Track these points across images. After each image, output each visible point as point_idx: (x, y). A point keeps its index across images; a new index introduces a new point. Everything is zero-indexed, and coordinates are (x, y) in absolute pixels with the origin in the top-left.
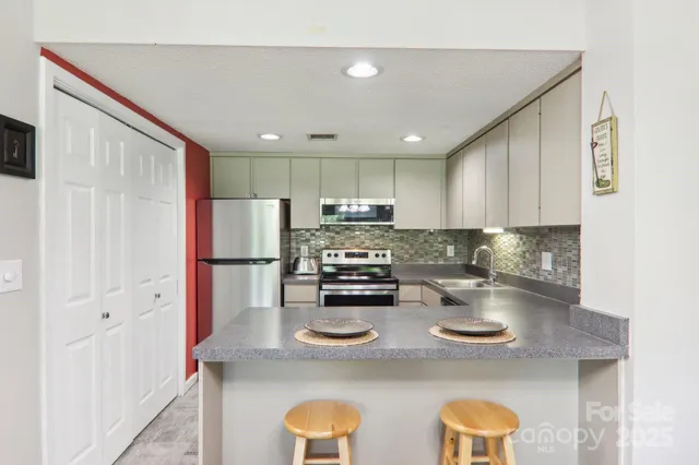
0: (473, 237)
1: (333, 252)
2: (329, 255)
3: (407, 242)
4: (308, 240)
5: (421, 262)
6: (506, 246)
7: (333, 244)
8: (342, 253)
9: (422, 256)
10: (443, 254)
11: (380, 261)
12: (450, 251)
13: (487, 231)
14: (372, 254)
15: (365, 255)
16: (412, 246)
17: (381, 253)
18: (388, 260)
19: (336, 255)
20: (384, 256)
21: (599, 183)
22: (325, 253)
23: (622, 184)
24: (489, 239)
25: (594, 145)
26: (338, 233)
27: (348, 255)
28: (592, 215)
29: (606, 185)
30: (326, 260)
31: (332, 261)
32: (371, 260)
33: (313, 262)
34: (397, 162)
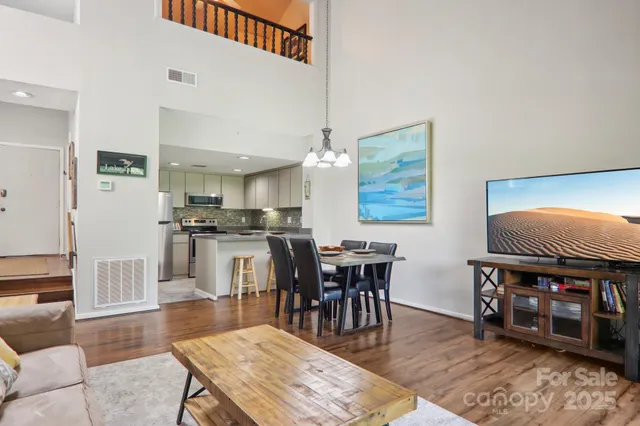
0: (257, 213)
1: (188, 220)
2: (186, 221)
6: (272, 215)
7: (188, 216)
8: (193, 221)
9: (230, 222)
10: (240, 221)
11: (212, 224)
12: (244, 220)
13: (264, 210)
14: (208, 221)
15: (204, 222)
17: (212, 220)
18: (216, 224)
19: (190, 221)
20: (214, 222)
22: (184, 220)
23: (312, 197)
24: (264, 213)
25: (305, 187)
27: (196, 221)
28: (305, 205)
29: (307, 197)
30: (184, 224)
31: (188, 224)
32: (207, 224)
33: (178, 224)
34: (223, 177)
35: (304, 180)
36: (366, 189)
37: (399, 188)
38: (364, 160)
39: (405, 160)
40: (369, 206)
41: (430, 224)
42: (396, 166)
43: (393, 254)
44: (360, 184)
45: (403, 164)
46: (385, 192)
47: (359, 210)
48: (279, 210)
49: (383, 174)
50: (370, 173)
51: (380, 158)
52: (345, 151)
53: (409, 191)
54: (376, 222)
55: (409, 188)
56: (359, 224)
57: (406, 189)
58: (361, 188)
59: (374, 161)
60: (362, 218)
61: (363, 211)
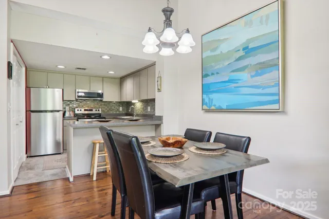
0: (128, 104)
1: (79, 109)
2: (78, 110)
3: (106, 106)
4: (69, 105)
5: (111, 112)
6: (138, 105)
7: (79, 106)
8: (83, 110)
9: (111, 111)
10: (118, 110)
11: (97, 112)
12: (121, 109)
13: (133, 102)
14: (94, 110)
15: (92, 110)
16: (108, 107)
17: (97, 109)
18: (100, 112)
19: (81, 110)
20: (99, 110)
21: (158, 89)
22: (76, 109)
23: (162, 90)
24: (134, 104)
25: (157, 81)
26: (81, 102)
27: (85, 110)
28: (158, 97)
29: (159, 90)
30: (77, 112)
31: (79, 112)
32: (94, 112)
33: (71, 113)
34: (104, 79)
35: (157, 76)
36: (210, 80)
37: (244, 76)
38: (207, 54)
39: (251, 46)
40: (213, 96)
41: (283, 112)
42: (242, 53)
43: (246, 152)
44: (204, 76)
45: (248, 51)
46: (230, 81)
47: (203, 100)
48: (142, 101)
49: (226, 63)
50: (213, 64)
51: (224, 48)
52: (188, 31)
53: (258, 78)
54: (220, 110)
55: (256, 75)
56: (202, 112)
57: (252, 76)
58: (205, 79)
59: (218, 52)
60: (205, 107)
61: (207, 100)
